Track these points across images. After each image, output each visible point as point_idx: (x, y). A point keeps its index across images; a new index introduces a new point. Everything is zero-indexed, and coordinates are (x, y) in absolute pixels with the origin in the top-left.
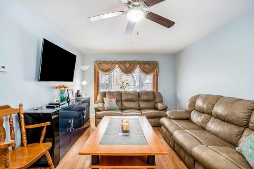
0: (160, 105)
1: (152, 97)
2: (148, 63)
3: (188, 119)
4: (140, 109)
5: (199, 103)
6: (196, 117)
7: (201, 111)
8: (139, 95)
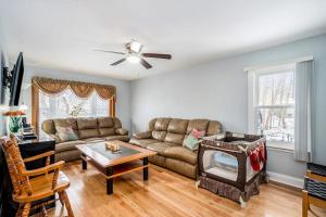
0: (120, 131)
1: (111, 124)
2: (105, 87)
3: (151, 138)
4: (100, 136)
5: (158, 125)
6: (156, 135)
7: (160, 130)
8: (98, 121)
